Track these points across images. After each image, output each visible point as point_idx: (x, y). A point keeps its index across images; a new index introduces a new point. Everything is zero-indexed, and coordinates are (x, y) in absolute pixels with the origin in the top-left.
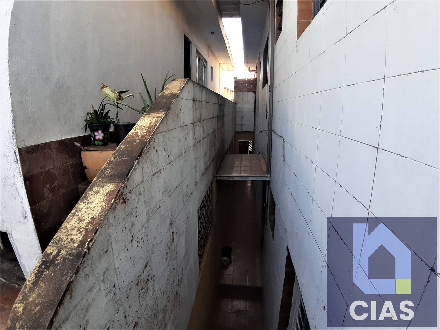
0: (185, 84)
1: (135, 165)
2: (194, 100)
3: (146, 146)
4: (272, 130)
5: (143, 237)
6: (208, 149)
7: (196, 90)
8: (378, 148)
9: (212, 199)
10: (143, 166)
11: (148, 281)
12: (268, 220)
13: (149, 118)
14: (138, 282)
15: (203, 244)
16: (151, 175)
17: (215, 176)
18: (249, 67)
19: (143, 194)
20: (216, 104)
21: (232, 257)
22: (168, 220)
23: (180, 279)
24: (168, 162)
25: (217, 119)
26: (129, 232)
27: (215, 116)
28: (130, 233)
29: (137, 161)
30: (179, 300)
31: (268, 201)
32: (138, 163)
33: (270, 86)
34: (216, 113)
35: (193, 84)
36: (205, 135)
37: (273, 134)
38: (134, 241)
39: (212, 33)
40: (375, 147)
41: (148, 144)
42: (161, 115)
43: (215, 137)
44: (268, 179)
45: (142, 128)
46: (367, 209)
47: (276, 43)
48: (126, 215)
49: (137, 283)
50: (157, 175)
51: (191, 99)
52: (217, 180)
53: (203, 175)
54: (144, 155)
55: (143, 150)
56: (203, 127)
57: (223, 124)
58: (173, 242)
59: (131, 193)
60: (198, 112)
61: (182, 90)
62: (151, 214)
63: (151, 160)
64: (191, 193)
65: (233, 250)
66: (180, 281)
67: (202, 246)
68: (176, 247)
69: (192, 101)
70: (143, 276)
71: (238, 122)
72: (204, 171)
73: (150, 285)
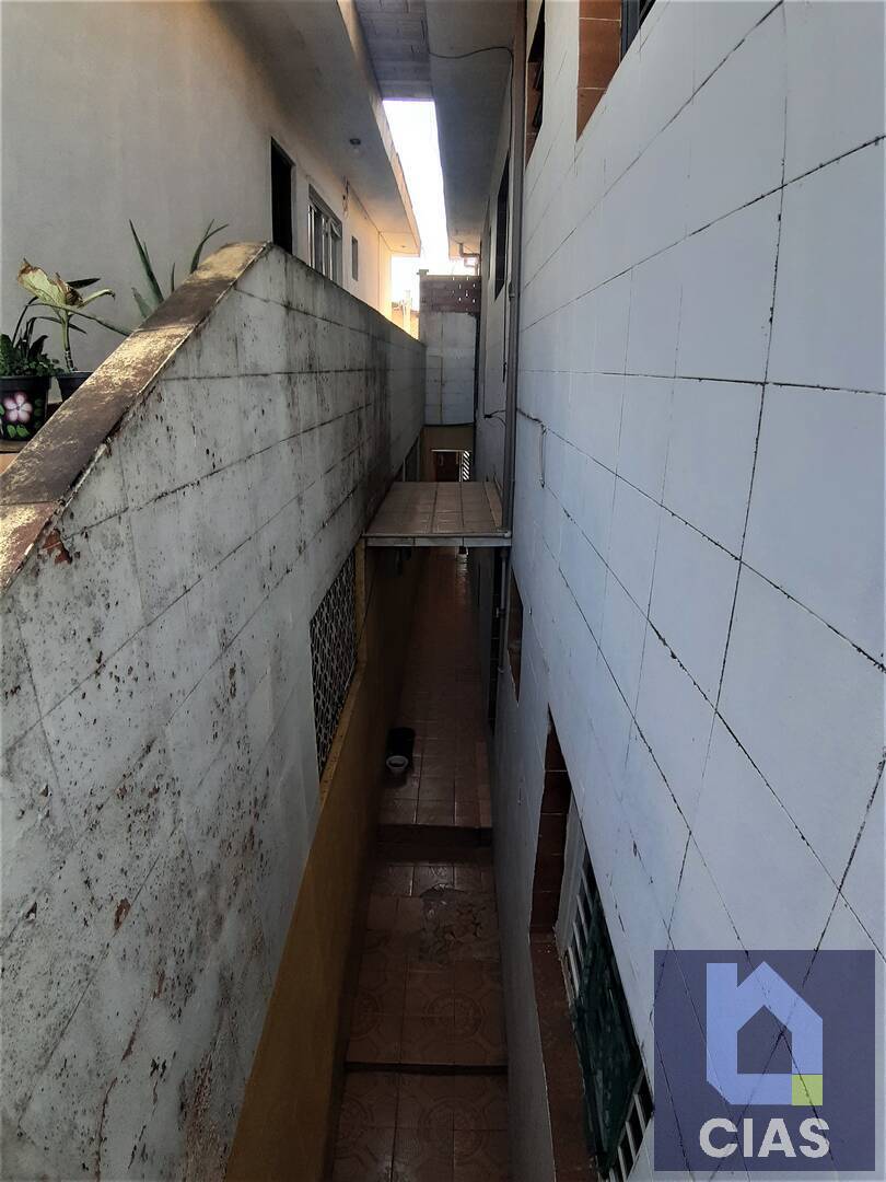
0: (261, 256)
1: (99, 459)
2: (288, 307)
3: (134, 408)
4: (516, 409)
5: (135, 668)
6: (340, 458)
7: (295, 280)
8: (763, 384)
9: (354, 600)
10: (125, 466)
11: (157, 790)
12: (507, 652)
13: (149, 340)
14: (124, 790)
15: (330, 717)
16: (152, 496)
17: (361, 537)
18: (461, 244)
19: (126, 546)
20: (360, 331)
21: (416, 755)
22: (213, 634)
23: (260, 796)
24: (207, 469)
25: (367, 378)
26: (87, 645)
27: (357, 366)
28: (91, 648)
29: (103, 447)
30: (259, 855)
31: (506, 603)
32: (109, 453)
33: (511, 284)
34: (361, 359)
35: (286, 261)
36: (329, 416)
37: (520, 419)
38: (105, 673)
39: (355, 142)
40: (757, 383)
41: (138, 404)
42: (182, 330)
43: (360, 428)
44: (506, 543)
45: (126, 364)
46: (736, 559)
47: (527, 162)
48: (75, 597)
49: (123, 793)
50: (170, 498)
51: (281, 301)
52: (367, 547)
53: (324, 526)
54: (125, 433)
55: (121, 419)
56: (320, 391)
57: (384, 396)
58: (233, 695)
59: (87, 536)
60: (303, 343)
61: (249, 268)
62: (157, 606)
63: (150, 453)
64: (288, 571)
65: (417, 738)
66: (260, 804)
67: (326, 720)
68: (243, 711)
69: (283, 308)
70: (141, 775)
71: (431, 398)
72: (328, 515)
73: (163, 803)
